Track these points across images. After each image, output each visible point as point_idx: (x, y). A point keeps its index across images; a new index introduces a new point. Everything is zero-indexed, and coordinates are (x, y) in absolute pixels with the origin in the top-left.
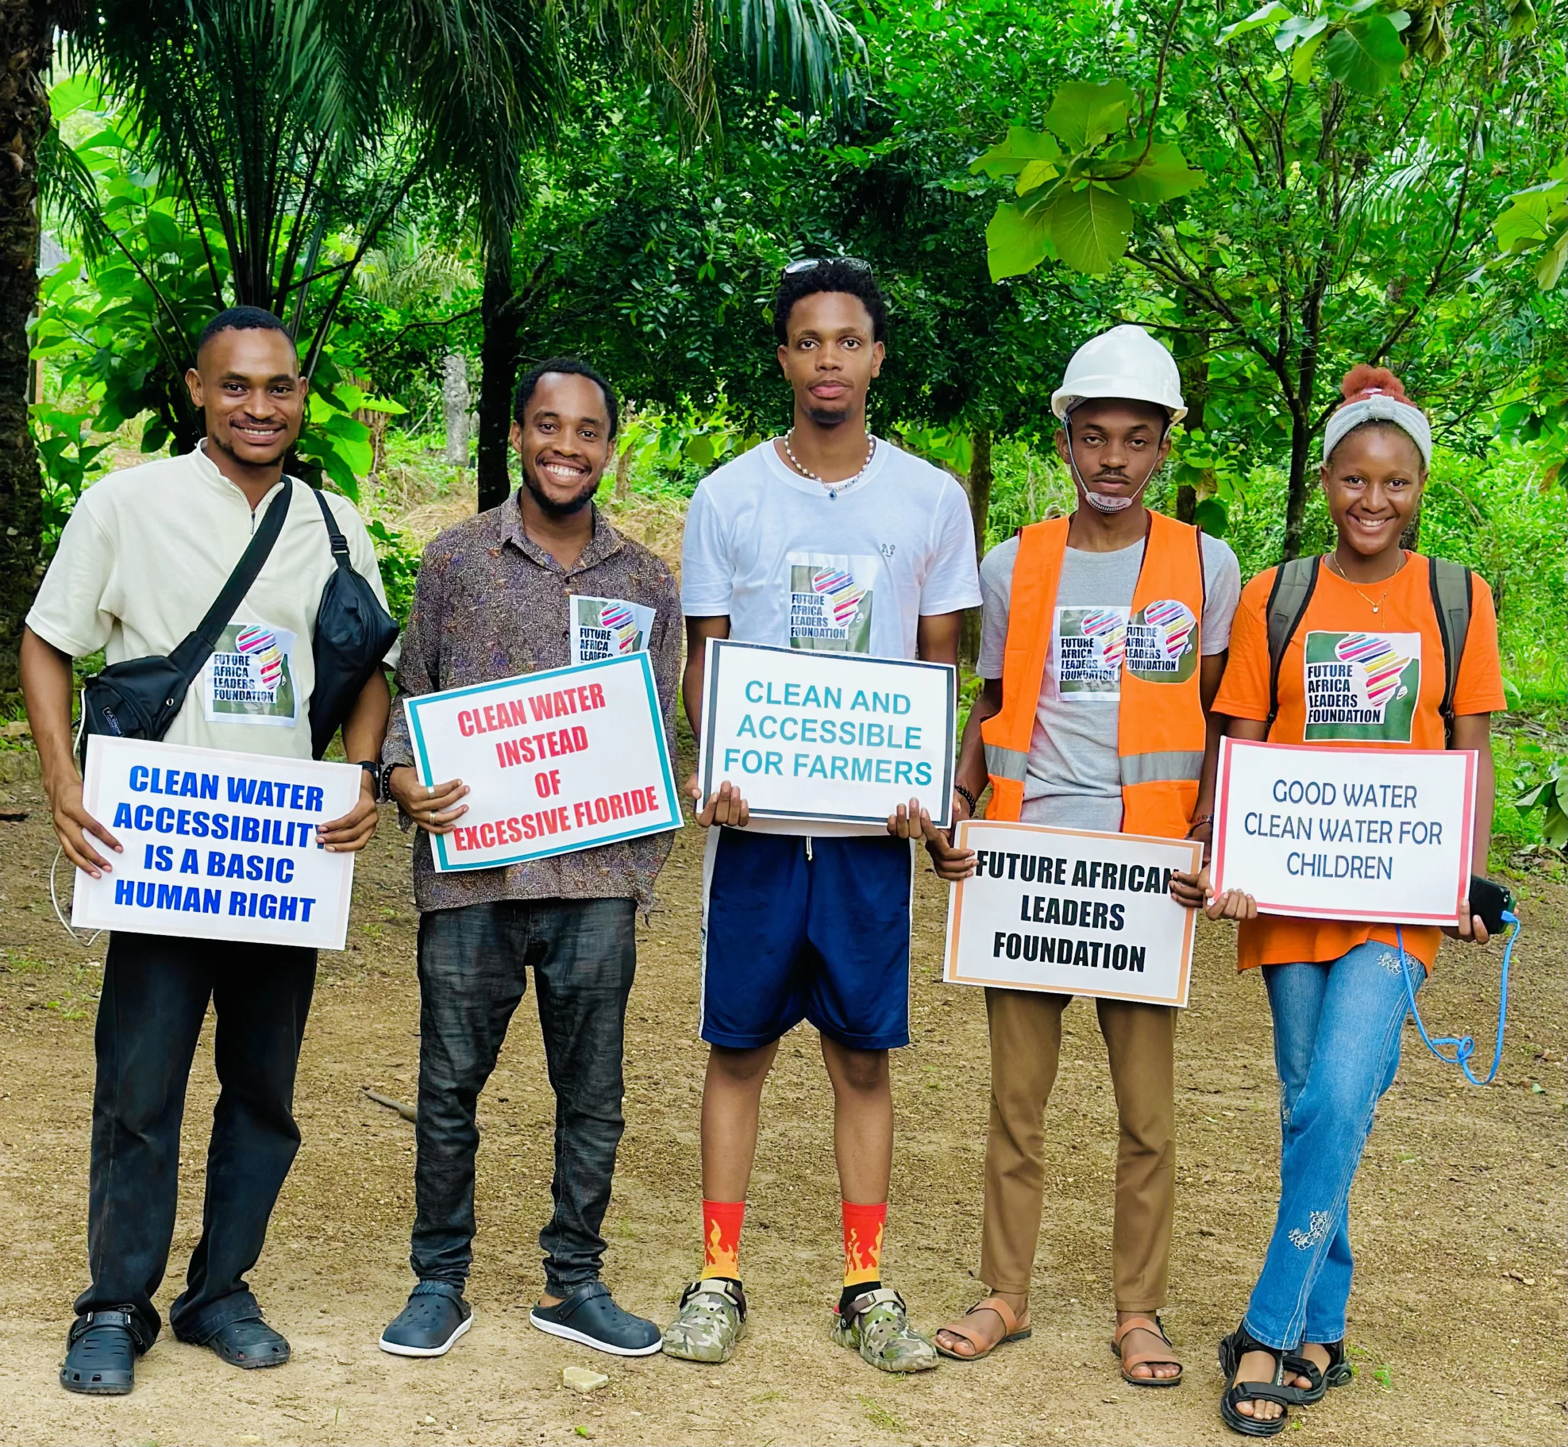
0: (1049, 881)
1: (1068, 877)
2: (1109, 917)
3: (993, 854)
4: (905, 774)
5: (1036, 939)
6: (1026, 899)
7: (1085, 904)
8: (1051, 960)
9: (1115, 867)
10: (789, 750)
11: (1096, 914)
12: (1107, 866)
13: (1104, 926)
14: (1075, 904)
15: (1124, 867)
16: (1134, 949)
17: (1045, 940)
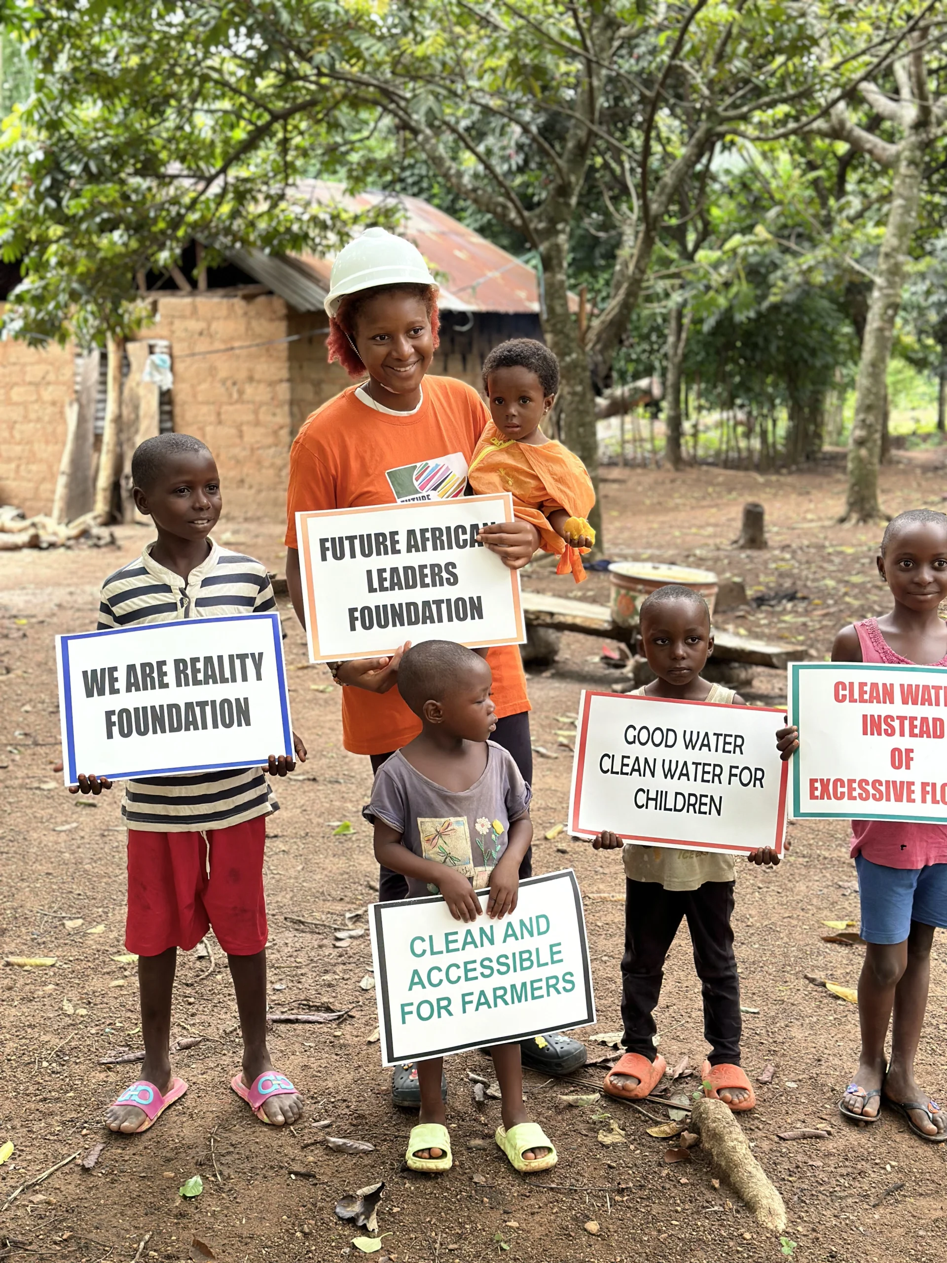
0: (386, 553)
1: (402, 546)
2: (445, 575)
3: (333, 540)
4: (554, 986)
5: (385, 607)
6: (369, 573)
7: (422, 567)
8: (402, 624)
9: (440, 530)
10: (454, 992)
11: (433, 575)
12: (434, 530)
13: (442, 584)
14: (413, 569)
15: (448, 529)
16: (471, 599)
17: (393, 606)
